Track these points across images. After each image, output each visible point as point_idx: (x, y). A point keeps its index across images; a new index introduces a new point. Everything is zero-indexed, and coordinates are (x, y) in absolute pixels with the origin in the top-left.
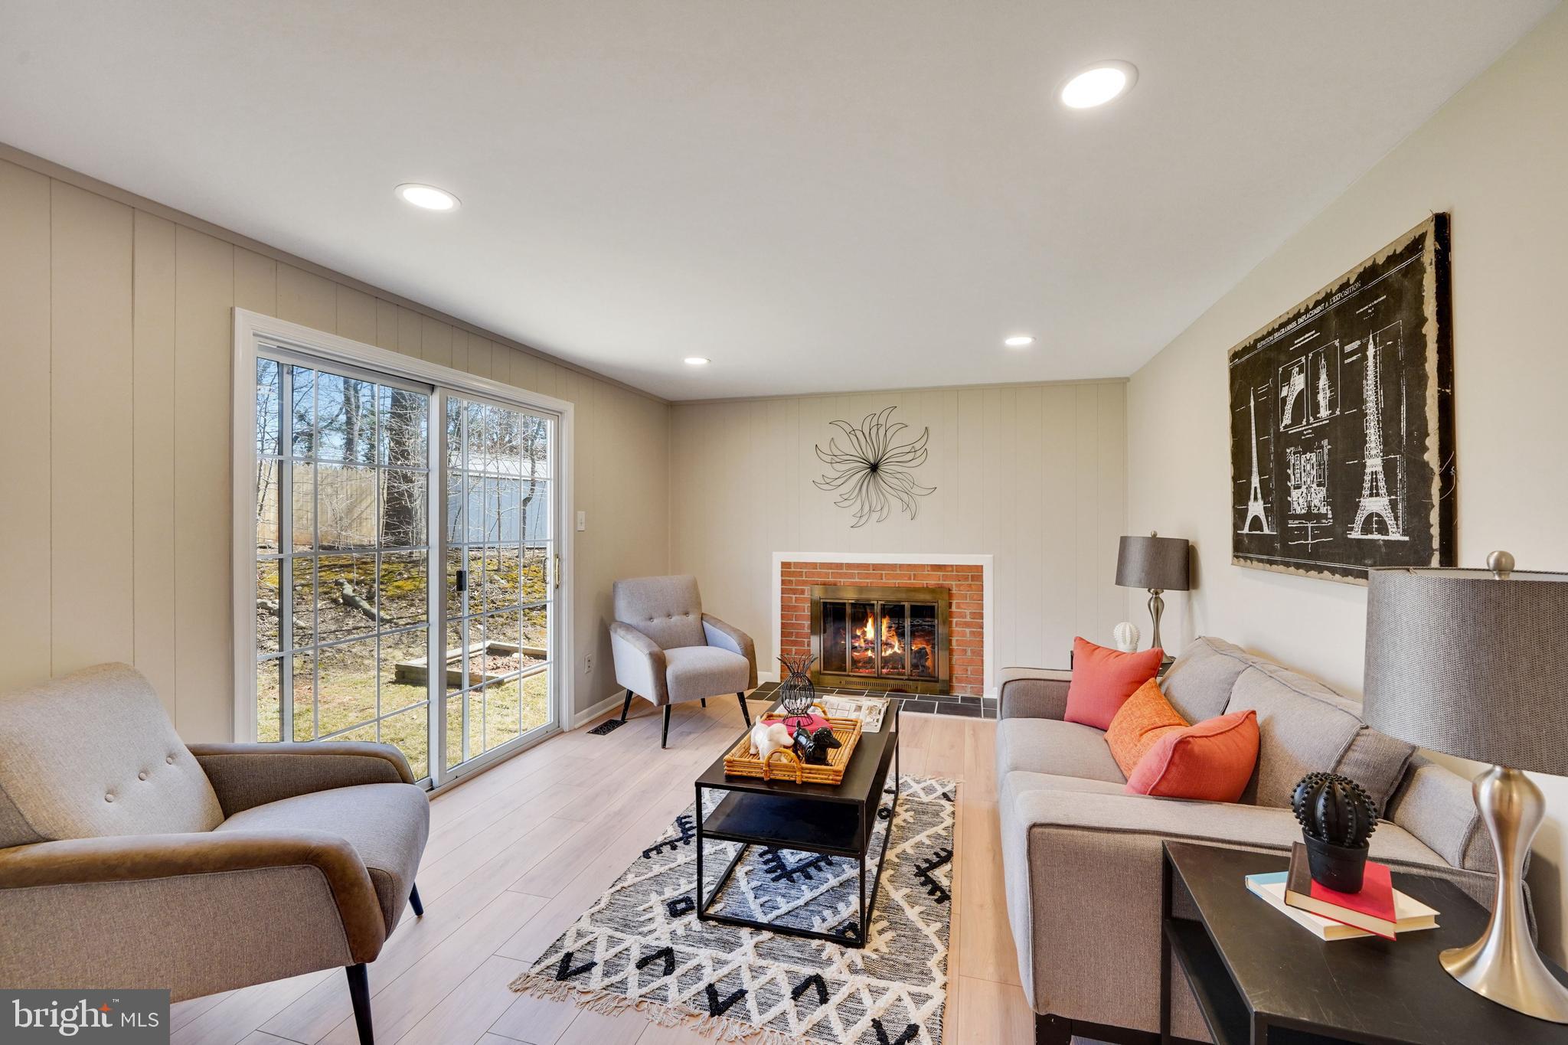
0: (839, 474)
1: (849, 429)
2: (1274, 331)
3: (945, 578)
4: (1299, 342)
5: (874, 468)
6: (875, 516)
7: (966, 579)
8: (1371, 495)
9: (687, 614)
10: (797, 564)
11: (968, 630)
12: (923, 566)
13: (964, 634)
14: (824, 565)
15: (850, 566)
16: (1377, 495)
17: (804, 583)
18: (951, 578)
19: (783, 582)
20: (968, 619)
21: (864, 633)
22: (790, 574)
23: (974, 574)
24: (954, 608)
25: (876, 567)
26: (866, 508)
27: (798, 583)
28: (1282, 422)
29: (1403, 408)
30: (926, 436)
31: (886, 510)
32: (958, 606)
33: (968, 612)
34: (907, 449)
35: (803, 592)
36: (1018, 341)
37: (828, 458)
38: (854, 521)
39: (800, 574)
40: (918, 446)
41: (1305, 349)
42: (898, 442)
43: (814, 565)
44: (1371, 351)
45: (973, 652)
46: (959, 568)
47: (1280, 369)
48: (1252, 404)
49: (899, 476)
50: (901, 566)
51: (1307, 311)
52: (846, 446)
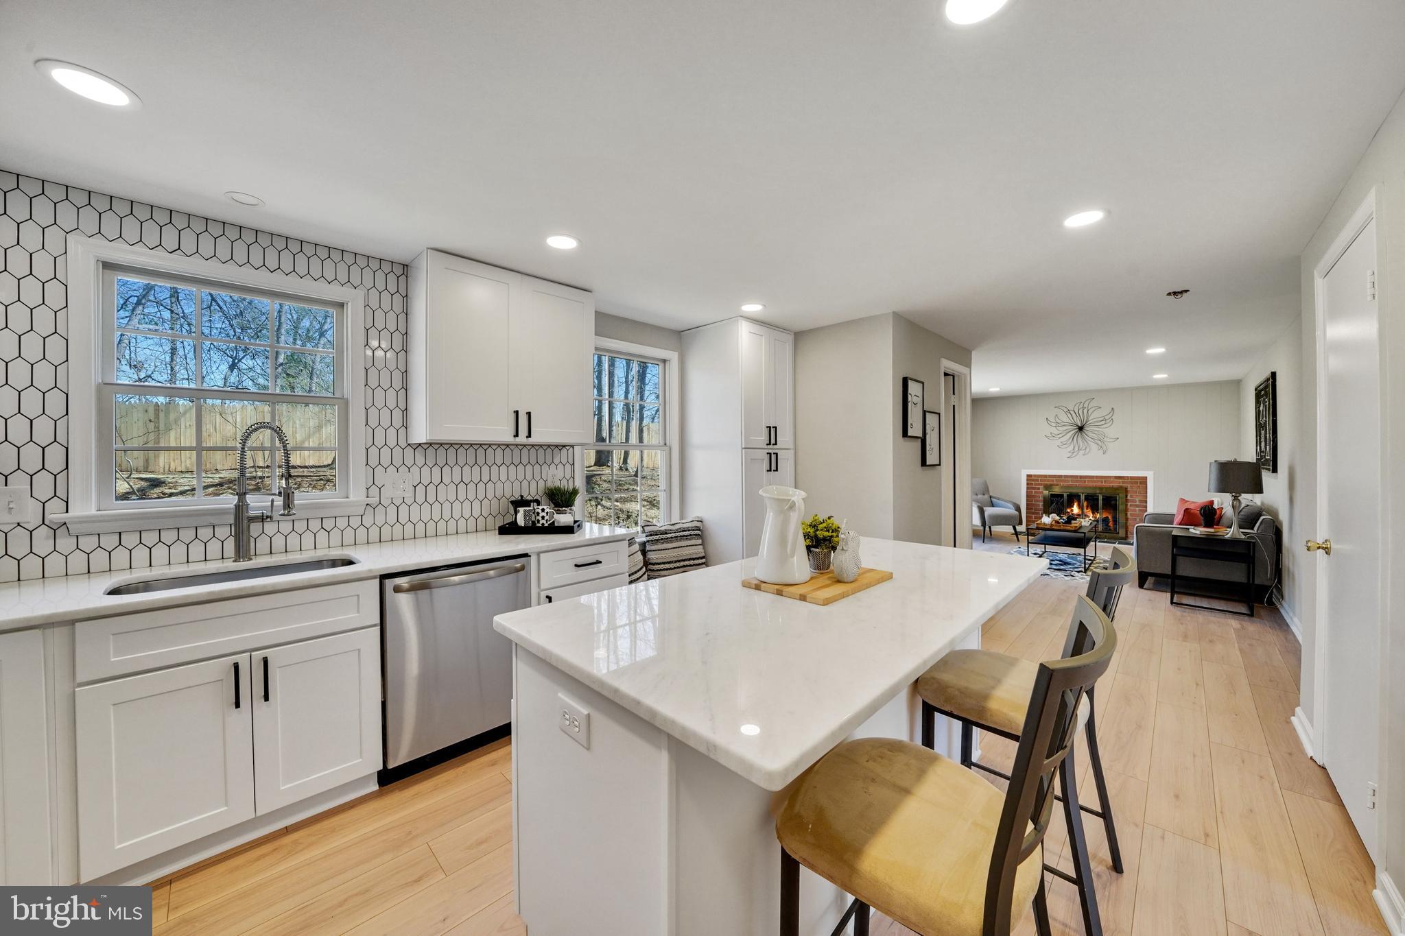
0: (1060, 432)
1: (1066, 410)
3: (1123, 483)
5: (1081, 429)
6: (1082, 452)
7: (1137, 483)
10: (1035, 476)
11: (1137, 509)
12: (1110, 477)
13: (1135, 511)
14: (1050, 476)
15: (1066, 476)
17: (1039, 484)
18: (1127, 483)
19: (1028, 484)
20: (1138, 503)
21: (1072, 510)
22: (1031, 480)
23: (1143, 481)
24: (1129, 498)
25: (1081, 477)
26: (1076, 449)
27: (1036, 484)
30: (1111, 414)
31: (1088, 450)
32: (1131, 496)
33: (1137, 500)
34: (1102, 419)
35: (1039, 489)
37: (1054, 425)
38: (1069, 455)
39: (1038, 480)
40: (1107, 418)
42: (1094, 416)
43: (1046, 476)
46: (1132, 478)
49: (1096, 432)
50: (1097, 477)
52: (1064, 418)
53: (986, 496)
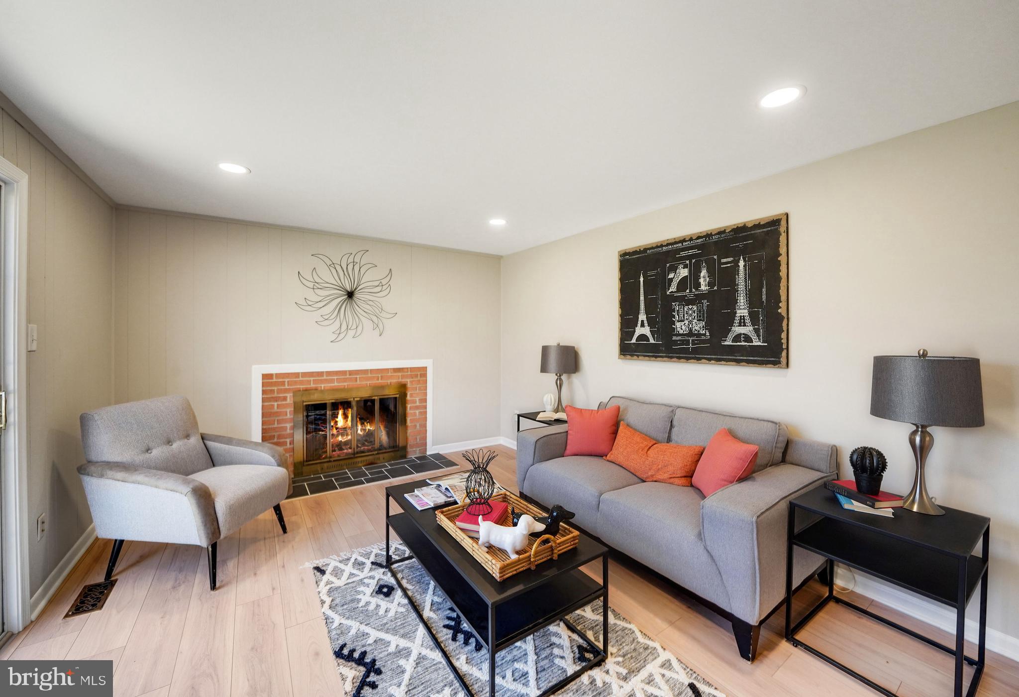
0: (321, 298)
1: (329, 263)
2: (662, 246)
3: (403, 377)
4: (683, 254)
5: (350, 295)
6: (351, 333)
7: (416, 376)
8: (740, 325)
9: (187, 436)
10: (278, 375)
11: (417, 412)
12: (387, 370)
13: (415, 414)
14: (305, 374)
15: (329, 373)
16: (745, 325)
17: (286, 391)
18: (407, 377)
19: (264, 392)
20: (418, 404)
22: (272, 384)
23: (421, 373)
24: (410, 397)
25: (351, 372)
26: (344, 327)
27: (279, 391)
28: (669, 289)
29: (764, 290)
30: (390, 274)
31: (360, 328)
32: (411, 395)
33: (417, 399)
34: (377, 283)
35: (285, 399)
36: (497, 222)
37: (311, 285)
38: (334, 337)
39: (283, 383)
40: (384, 282)
41: (690, 257)
42: (369, 278)
43: (297, 375)
44: (742, 263)
45: (421, 426)
46: (412, 369)
47: (668, 265)
48: (642, 279)
49: (371, 303)
50: (372, 371)
51: (691, 239)
52: (327, 276)
53: (194, 440)
